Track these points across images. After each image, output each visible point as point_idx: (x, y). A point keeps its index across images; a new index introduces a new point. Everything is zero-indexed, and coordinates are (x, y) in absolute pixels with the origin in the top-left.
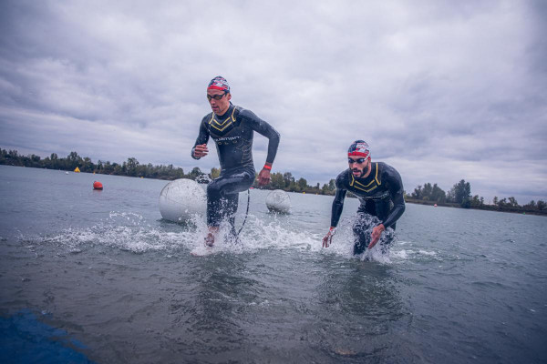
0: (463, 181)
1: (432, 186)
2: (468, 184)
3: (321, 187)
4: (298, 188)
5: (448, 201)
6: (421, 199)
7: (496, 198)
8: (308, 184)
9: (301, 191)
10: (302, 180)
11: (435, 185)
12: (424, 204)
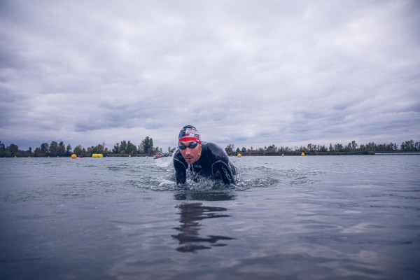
0: (148, 138)
1: (127, 142)
2: (151, 139)
3: (33, 151)
4: (9, 153)
5: (139, 153)
6: (119, 153)
7: (169, 148)
8: (19, 149)
9: (12, 156)
10: (13, 145)
11: (129, 142)
12: (122, 156)
